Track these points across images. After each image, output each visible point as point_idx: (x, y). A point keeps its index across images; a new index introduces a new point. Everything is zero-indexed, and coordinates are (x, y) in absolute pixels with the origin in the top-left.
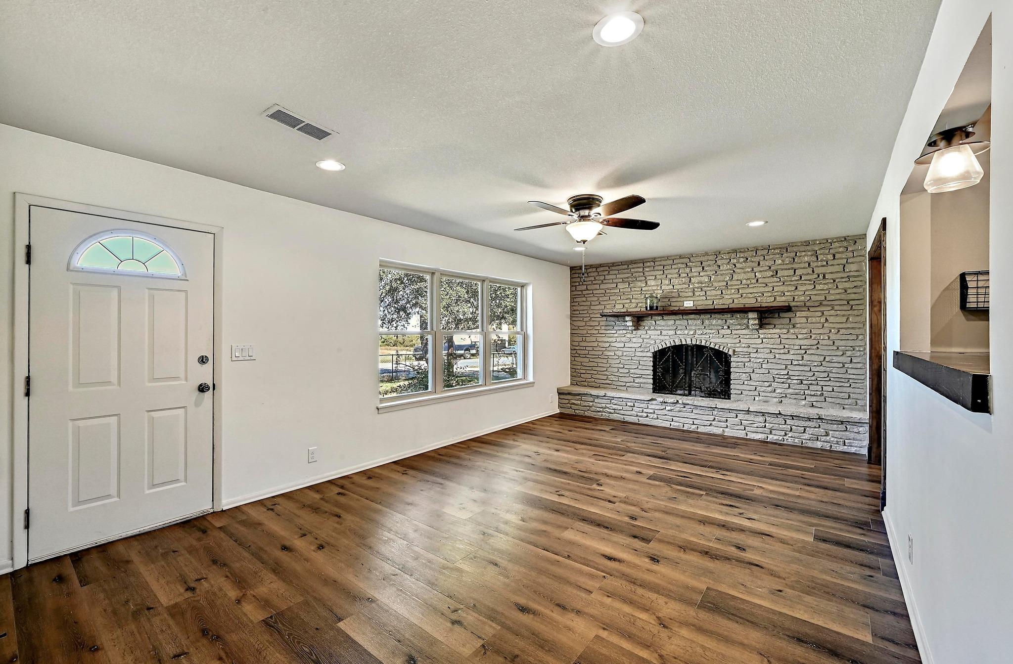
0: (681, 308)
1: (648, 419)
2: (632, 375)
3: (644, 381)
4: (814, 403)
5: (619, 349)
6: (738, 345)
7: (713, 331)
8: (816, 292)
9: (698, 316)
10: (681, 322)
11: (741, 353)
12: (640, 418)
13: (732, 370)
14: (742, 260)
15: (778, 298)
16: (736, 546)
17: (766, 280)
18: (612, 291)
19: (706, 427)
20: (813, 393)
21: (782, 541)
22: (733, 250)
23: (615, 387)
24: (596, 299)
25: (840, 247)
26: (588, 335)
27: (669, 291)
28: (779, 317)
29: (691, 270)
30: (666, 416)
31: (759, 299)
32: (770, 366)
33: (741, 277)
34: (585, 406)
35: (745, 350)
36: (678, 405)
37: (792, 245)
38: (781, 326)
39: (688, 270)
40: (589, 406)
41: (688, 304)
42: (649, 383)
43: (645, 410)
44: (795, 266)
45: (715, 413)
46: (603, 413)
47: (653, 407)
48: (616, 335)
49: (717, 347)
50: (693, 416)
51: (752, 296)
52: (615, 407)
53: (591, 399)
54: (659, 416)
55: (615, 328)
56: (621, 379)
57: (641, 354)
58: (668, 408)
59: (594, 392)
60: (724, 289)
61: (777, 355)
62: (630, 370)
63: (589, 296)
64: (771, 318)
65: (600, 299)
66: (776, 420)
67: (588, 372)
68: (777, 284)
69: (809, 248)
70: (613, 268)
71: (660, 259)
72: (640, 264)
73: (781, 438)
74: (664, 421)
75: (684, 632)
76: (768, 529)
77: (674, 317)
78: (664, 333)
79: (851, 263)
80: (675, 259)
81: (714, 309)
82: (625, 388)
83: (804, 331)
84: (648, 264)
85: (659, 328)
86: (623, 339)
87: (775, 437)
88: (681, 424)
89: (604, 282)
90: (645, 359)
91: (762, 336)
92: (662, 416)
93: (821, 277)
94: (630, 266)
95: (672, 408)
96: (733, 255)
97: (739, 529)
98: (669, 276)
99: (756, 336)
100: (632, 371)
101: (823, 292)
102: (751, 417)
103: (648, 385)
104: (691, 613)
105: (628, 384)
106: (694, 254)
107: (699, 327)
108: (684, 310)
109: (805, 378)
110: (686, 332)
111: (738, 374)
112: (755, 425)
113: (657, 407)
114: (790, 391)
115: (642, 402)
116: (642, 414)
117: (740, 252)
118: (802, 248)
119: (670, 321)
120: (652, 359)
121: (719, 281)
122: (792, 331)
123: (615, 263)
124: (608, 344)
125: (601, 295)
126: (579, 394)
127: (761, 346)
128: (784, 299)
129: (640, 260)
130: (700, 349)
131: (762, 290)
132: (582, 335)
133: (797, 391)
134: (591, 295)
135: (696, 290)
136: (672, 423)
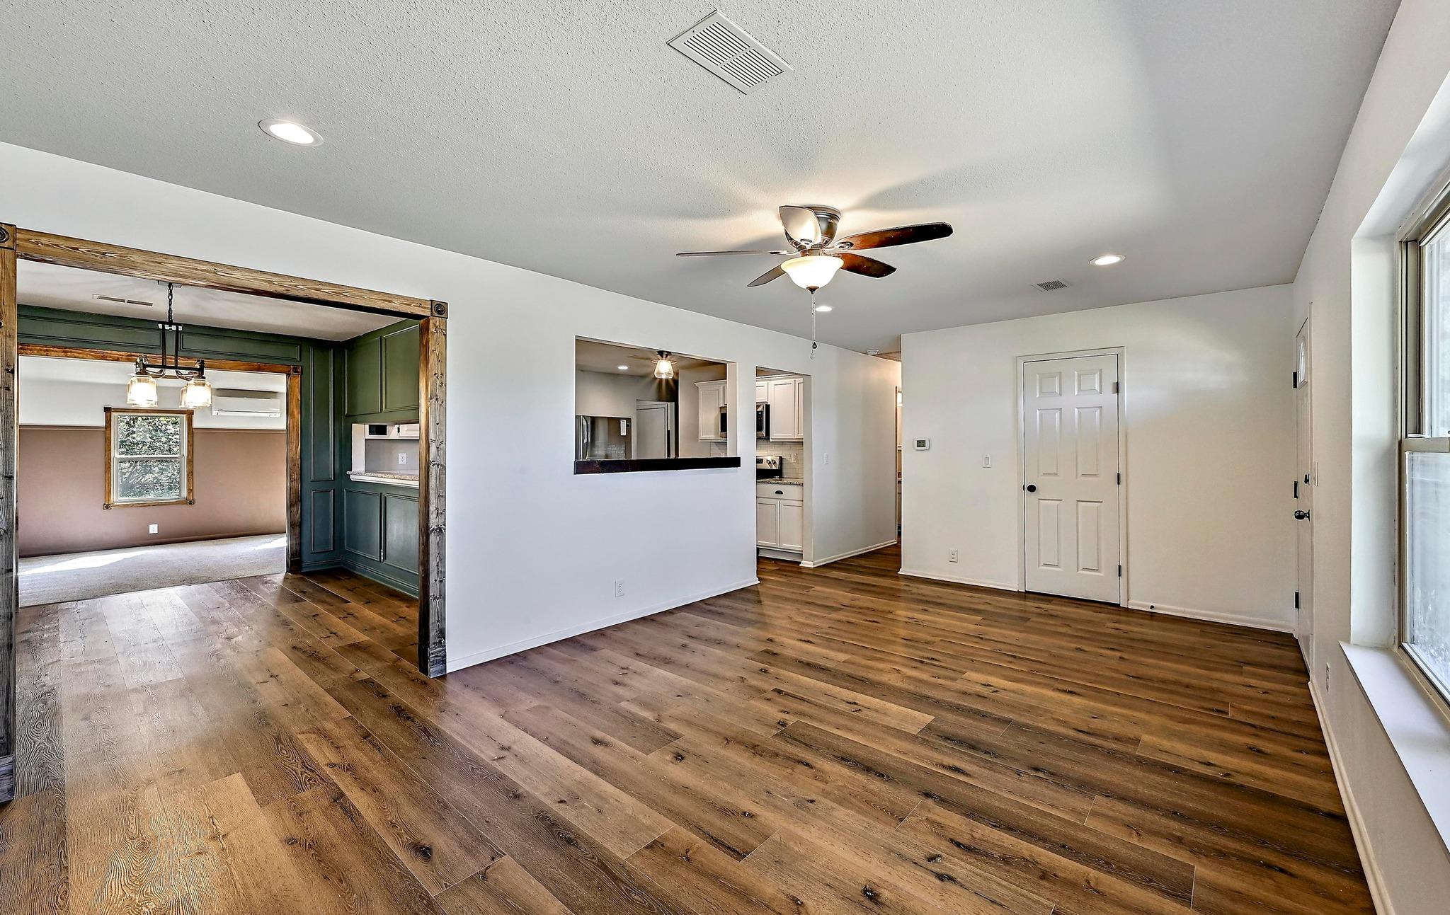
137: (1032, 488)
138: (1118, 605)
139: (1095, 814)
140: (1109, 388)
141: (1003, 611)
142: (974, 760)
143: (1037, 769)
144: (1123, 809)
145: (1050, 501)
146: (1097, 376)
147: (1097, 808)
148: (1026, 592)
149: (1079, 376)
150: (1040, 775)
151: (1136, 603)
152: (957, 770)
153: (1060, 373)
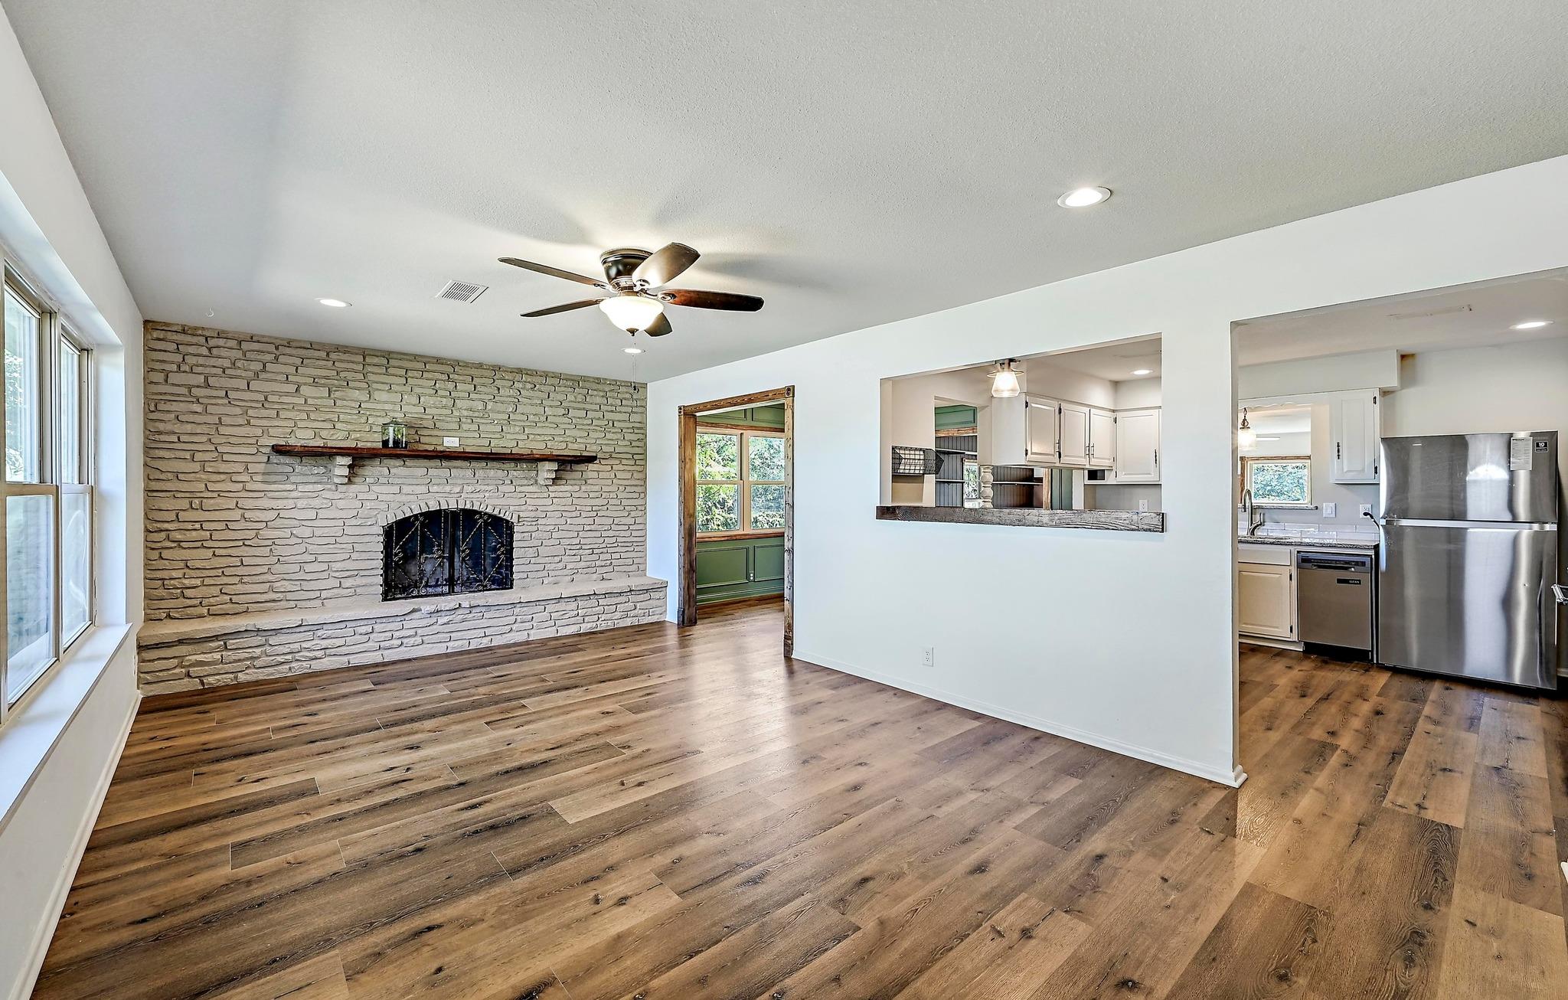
0: (439, 448)
1: (402, 648)
2: (336, 574)
3: (364, 581)
4: (604, 575)
5: (304, 523)
6: (523, 508)
7: (490, 488)
8: (607, 442)
9: (466, 464)
10: (438, 471)
11: (528, 519)
12: (386, 653)
13: (515, 544)
14: (529, 386)
15: (570, 445)
17: (558, 420)
18: (285, 399)
19: (504, 636)
20: (603, 563)
22: (517, 369)
23: (293, 604)
24: (238, 411)
25: (627, 392)
26: (210, 495)
27: (416, 416)
28: (572, 470)
29: (456, 386)
30: (438, 635)
31: (549, 443)
32: (561, 534)
33: (528, 409)
34: (239, 660)
35: (533, 514)
36: (460, 611)
37: (585, 379)
38: (572, 482)
39: (451, 386)
40: (252, 658)
41: (451, 443)
42: (376, 584)
43: (396, 634)
44: (587, 406)
45: (517, 610)
46: (293, 665)
47: (414, 624)
48: (295, 494)
49: (496, 512)
50: (484, 623)
51: (542, 438)
52: (325, 643)
53: (259, 640)
54: (424, 638)
55: (293, 479)
56: (306, 586)
57: (358, 530)
58: (442, 620)
59: (265, 622)
60: (506, 425)
61: (568, 520)
62: (333, 565)
63: (213, 401)
64: (564, 470)
65: (251, 412)
66: (589, 603)
67: (207, 581)
68: (569, 426)
69: (600, 387)
70: (288, 351)
71: (399, 356)
72: (358, 356)
73: (595, 624)
74: (435, 645)
77: (426, 463)
78: (406, 489)
79: (635, 413)
80: (429, 362)
81: (491, 453)
82: (318, 603)
83: (597, 488)
84: (376, 360)
85: (397, 481)
86: (316, 503)
87: (589, 625)
88: (465, 641)
89: (262, 376)
90: (367, 539)
91: (553, 495)
92: (430, 637)
93: (611, 424)
94: (333, 356)
95: (451, 618)
96: (518, 377)
98: (417, 390)
99: (546, 495)
100: (336, 566)
101: (612, 442)
102: (562, 606)
103: (373, 588)
105: (324, 594)
106: (462, 361)
107: (468, 481)
108: (441, 452)
109: (596, 546)
110: (448, 488)
111: (523, 549)
112: (567, 616)
113: (425, 622)
114: (582, 564)
115: (391, 619)
116: (391, 642)
117: (527, 374)
118: (595, 386)
119: (417, 470)
120: (381, 539)
121: (499, 412)
122: (583, 488)
123: (294, 341)
124: (272, 515)
125: (254, 405)
126: (216, 637)
127: (551, 508)
128: (575, 446)
129: (359, 348)
130: (469, 515)
131: (552, 431)
132: (188, 495)
133: (588, 563)
134: (220, 401)
135: (463, 420)
136: (450, 644)
139: (336, 852)
142: (475, 820)
143: (419, 850)
144: (315, 872)
147: (337, 857)
150: (410, 848)
152: (473, 807)
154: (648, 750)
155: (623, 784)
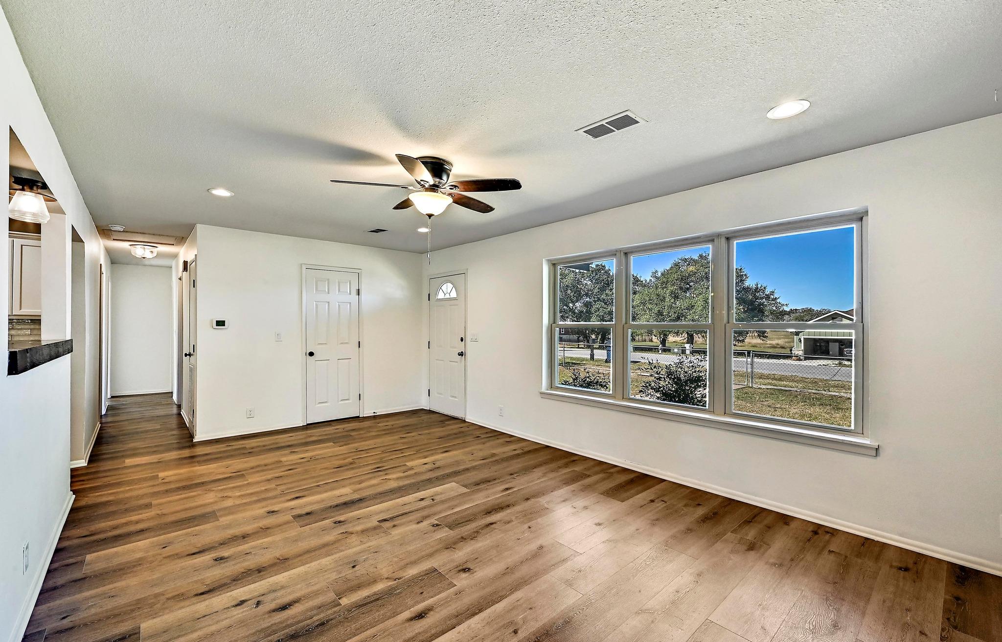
16: (226, 558)
21: (180, 597)
75: (211, 501)
76: (207, 602)
97: (239, 580)
104: (216, 507)
137: (311, 354)
138: (358, 417)
140: (354, 292)
141: (326, 437)
145: (323, 361)
146: (349, 283)
148: (308, 424)
149: (339, 283)
151: (368, 413)
153: (328, 280)
154: (418, 523)
155: (432, 499)
